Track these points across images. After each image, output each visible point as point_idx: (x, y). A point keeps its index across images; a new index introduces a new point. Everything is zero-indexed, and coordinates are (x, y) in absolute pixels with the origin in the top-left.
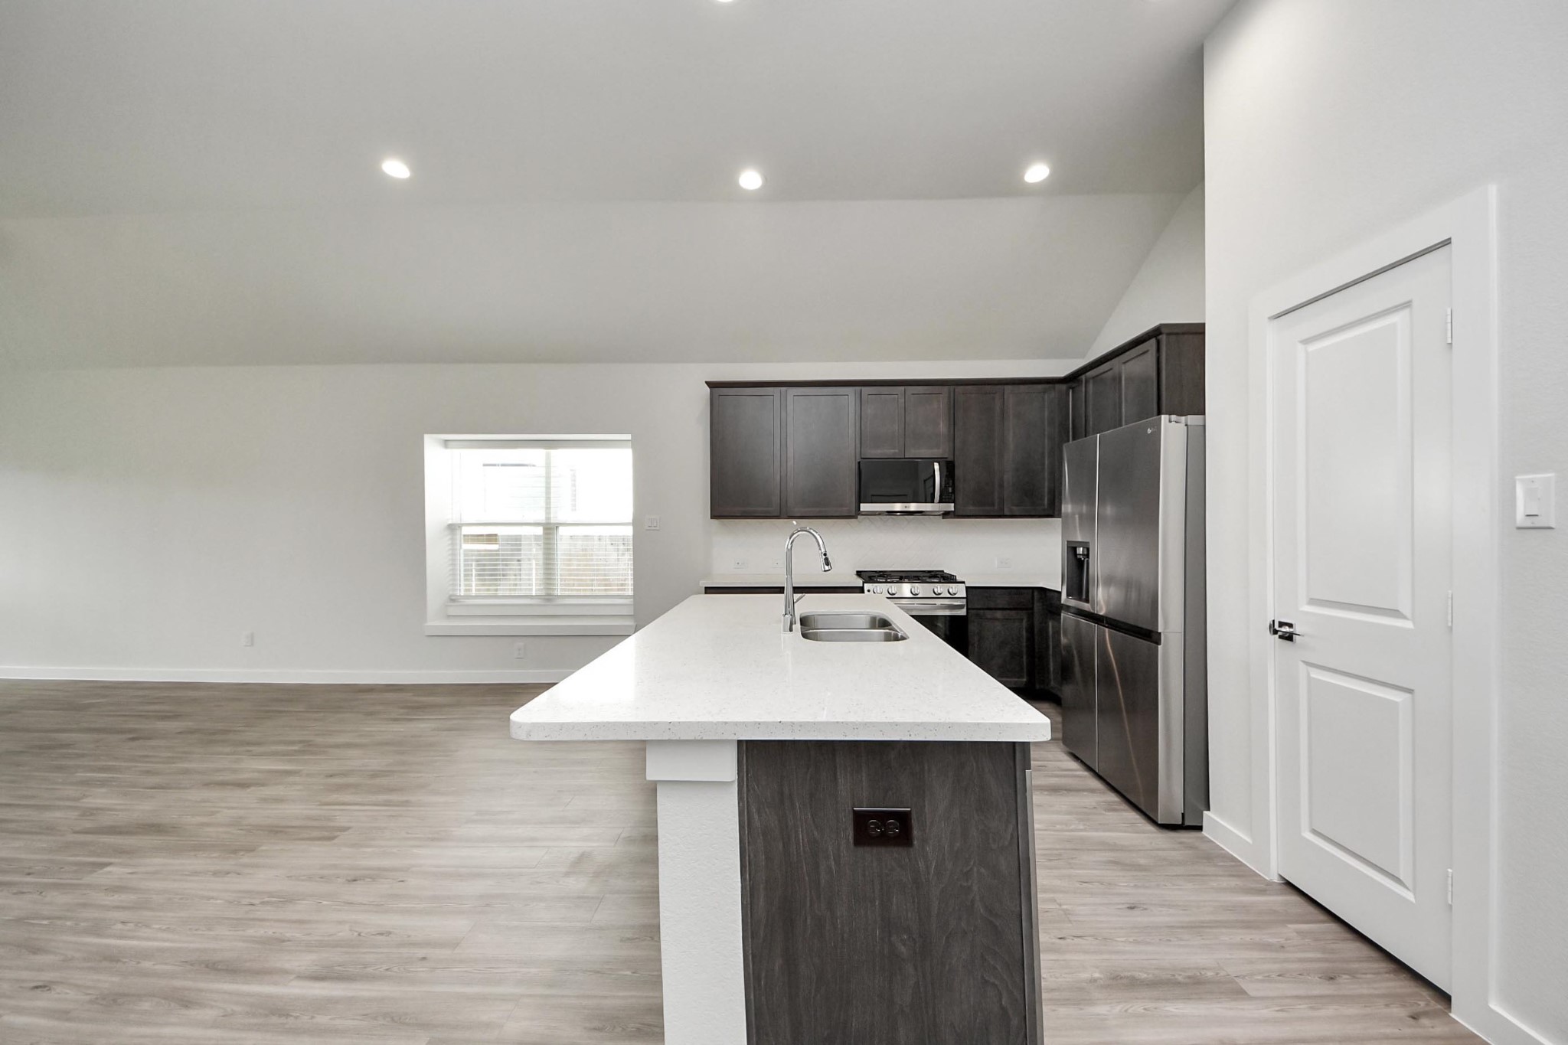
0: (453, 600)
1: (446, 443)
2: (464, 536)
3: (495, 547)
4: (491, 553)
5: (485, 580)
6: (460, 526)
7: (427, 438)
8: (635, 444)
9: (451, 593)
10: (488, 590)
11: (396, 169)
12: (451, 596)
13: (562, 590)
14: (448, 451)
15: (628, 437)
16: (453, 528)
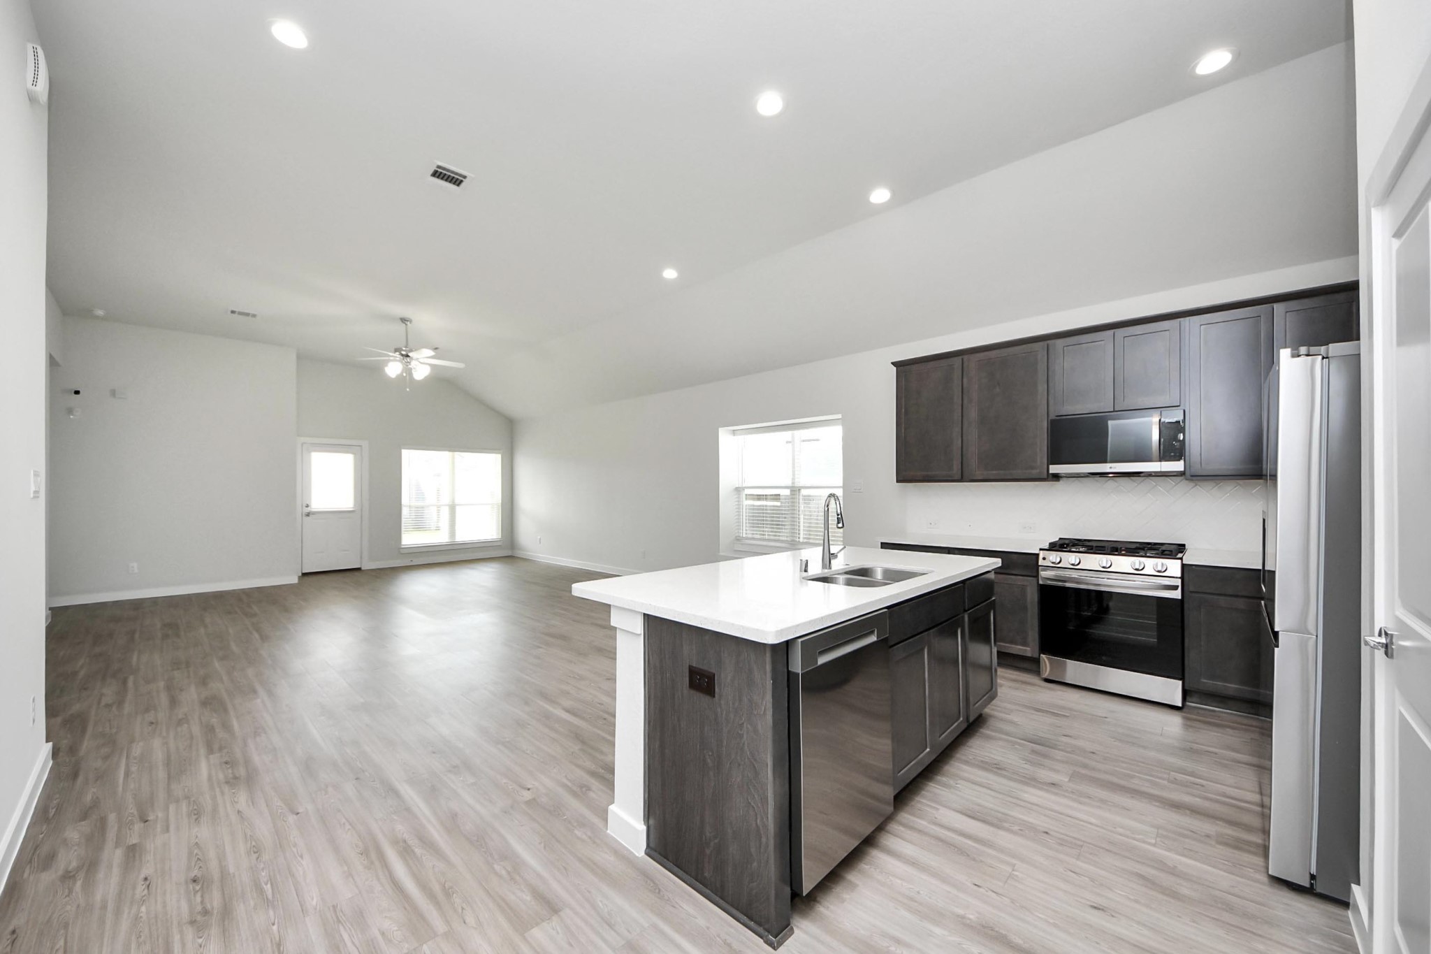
0: (738, 540)
1: (734, 432)
2: (746, 495)
3: (778, 504)
4: (775, 508)
5: (773, 528)
6: (744, 488)
7: (720, 429)
8: (843, 422)
9: (737, 535)
10: (775, 536)
11: (670, 274)
12: (736, 537)
13: (804, 538)
14: (735, 437)
15: (839, 416)
16: (738, 490)
